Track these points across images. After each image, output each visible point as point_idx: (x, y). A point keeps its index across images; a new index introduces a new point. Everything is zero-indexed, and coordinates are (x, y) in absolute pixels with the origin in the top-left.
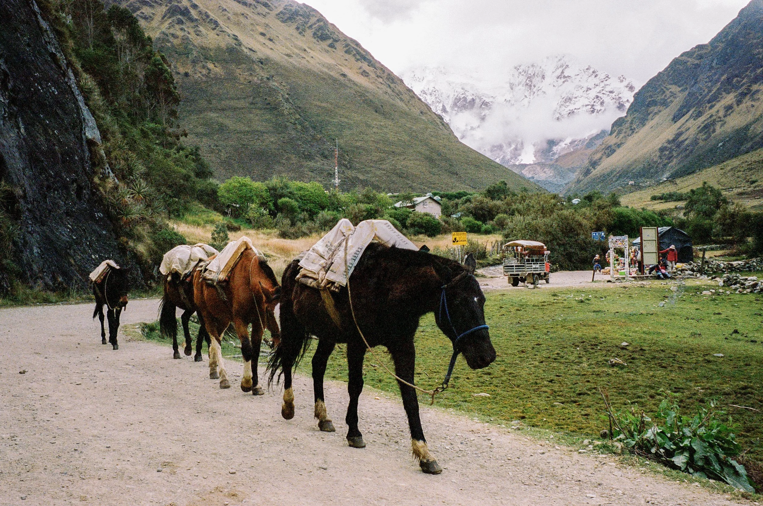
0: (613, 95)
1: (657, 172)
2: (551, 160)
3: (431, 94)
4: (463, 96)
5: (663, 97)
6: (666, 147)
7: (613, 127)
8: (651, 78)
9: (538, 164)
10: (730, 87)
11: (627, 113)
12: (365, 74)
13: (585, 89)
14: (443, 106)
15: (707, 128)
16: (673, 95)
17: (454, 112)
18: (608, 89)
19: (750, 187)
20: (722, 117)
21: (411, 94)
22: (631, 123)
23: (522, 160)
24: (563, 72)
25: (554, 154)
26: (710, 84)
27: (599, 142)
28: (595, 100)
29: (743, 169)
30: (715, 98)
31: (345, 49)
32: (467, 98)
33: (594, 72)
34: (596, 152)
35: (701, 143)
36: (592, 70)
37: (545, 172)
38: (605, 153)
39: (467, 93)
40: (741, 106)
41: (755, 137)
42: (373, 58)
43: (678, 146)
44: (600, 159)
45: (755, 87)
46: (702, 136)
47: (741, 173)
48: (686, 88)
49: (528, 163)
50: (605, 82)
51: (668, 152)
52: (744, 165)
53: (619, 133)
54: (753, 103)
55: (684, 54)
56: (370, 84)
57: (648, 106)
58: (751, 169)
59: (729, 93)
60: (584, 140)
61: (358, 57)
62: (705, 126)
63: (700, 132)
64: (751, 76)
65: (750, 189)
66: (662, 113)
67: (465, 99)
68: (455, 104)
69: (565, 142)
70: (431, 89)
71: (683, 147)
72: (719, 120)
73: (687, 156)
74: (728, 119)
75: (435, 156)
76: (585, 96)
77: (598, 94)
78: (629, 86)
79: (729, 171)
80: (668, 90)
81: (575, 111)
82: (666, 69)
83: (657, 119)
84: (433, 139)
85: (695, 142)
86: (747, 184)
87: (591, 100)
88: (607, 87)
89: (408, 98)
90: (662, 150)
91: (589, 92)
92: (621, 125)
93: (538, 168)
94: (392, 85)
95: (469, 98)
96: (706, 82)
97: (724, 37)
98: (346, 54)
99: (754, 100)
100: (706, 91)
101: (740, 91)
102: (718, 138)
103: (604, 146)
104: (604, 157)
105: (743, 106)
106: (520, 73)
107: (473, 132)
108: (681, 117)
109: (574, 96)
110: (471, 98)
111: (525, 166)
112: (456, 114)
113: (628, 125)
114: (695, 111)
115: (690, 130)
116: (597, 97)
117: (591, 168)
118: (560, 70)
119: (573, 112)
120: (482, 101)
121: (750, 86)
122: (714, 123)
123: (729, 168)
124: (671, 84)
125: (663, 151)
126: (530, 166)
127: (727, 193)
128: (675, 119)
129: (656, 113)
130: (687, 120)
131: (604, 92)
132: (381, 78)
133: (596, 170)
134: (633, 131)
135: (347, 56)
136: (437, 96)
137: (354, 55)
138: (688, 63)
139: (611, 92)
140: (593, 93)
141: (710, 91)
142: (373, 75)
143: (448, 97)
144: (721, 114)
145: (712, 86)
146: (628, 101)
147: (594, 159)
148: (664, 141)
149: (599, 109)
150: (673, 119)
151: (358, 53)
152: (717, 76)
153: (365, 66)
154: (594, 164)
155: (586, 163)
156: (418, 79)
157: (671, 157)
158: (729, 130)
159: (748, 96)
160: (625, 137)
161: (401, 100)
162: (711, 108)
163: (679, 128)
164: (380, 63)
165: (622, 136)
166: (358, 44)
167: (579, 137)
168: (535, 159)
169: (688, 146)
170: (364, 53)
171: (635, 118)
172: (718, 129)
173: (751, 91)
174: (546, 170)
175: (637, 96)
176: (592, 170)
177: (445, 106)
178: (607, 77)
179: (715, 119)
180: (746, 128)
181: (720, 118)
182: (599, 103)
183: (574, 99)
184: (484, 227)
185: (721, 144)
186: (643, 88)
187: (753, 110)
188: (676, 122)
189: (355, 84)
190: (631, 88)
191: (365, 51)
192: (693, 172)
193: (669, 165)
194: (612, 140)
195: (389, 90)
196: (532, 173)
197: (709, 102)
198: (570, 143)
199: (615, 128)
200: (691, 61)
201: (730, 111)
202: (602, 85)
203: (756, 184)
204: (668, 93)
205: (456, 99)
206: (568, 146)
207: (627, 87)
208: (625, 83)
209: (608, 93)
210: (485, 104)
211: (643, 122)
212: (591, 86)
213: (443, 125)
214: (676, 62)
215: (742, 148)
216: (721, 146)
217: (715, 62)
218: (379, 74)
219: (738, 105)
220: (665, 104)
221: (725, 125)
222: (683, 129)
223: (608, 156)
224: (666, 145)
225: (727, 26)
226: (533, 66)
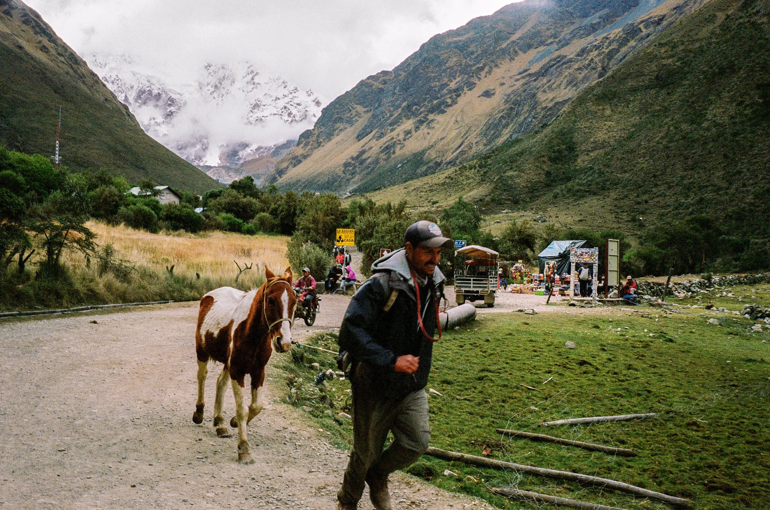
0: (300, 107)
1: (340, 186)
2: (236, 164)
3: (113, 83)
4: (148, 89)
5: (349, 115)
6: (349, 163)
7: (300, 139)
8: (339, 95)
9: (223, 167)
10: (409, 114)
11: (315, 126)
12: (44, 49)
13: (274, 98)
14: (126, 96)
15: (388, 149)
16: (358, 114)
17: (137, 104)
18: (296, 101)
19: (433, 207)
20: (402, 140)
21: (95, 78)
22: (318, 136)
23: (206, 162)
24: (253, 79)
25: (239, 159)
26: (392, 109)
27: (285, 152)
28: (283, 110)
29: (424, 190)
30: (396, 122)
31: (23, 19)
32: (153, 91)
33: (284, 82)
34: (282, 161)
35: (382, 163)
36: (282, 80)
37: (229, 176)
38: (292, 163)
39: (153, 87)
40: (419, 132)
41: (429, 162)
42: (55, 34)
43: (361, 163)
44: (287, 168)
45: (431, 117)
46: (383, 156)
47: (424, 193)
48: (371, 110)
49: (213, 165)
50: (293, 93)
51: (351, 168)
52: (425, 186)
53: (306, 145)
54: (429, 131)
55: (370, 77)
56: (50, 62)
57: (335, 122)
58: (431, 191)
59: (409, 119)
60: (270, 148)
61: (38, 30)
62: (387, 147)
63: (382, 152)
64: (428, 106)
65: (433, 209)
66: (346, 131)
67: (150, 92)
68: (139, 97)
69: (252, 148)
70: (114, 77)
71: (365, 164)
72: (399, 142)
73: (368, 174)
74: (406, 143)
75: (120, 148)
76: (274, 104)
77: (286, 105)
78: (316, 101)
79: (413, 191)
80: (354, 109)
81: (263, 118)
82: (353, 89)
83: (342, 135)
84: (119, 129)
85: (377, 161)
86: (428, 204)
87: (279, 109)
88: (295, 99)
89: (92, 82)
90: (346, 165)
91: (278, 101)
92: (308, 138)
93: (224, 172)
94: (74, 66)
95: (155, 92)
96: (389, 106)
97: (407, 67)
98: (24, 25)
99: (429, 128)
100: (388, 115)
101: (418, 118)
102: (397, 160)
103: (290, 156)
104: (291, 167)
105: (420, 132)
106: (210, 73)
107: (158, 128)
108: (365, 136)
109: (263, 103)
110: (157, 92)
111: (209, 167)
112: (140, 106)
113: (314, 138)
114: (377, 132)
115: (373, 149)
116: (285, 107)
117: (277, 176)
118: (250, 76)
119: (261, 120)
120: (169, 96)
121: (427, 115)
122: (394, 145)
123: (413, 188)
124: (357, 104)
125: (347, 167)
126: (214, 169)
127: (414, 211)
128: (359, 137)
129: (341, 130)
130: (370, 140)
131: (292, 103)
132: (63, 56)
133: (282, 179)
134: (319, 144)
135: (25, 27)
136: (120, 85)
137: (33, 27)
138: (374, 87)
139: (298, 104)
140: (281, 103)
141: (391, 116)
142: (53, 52)
143: (132, 87)
144: (401, 137)
145: (394, 111)
146: (314, 116)
147: (282, 167)
148: (348, 157)
149: (286, 119)
150: (358, 137)
151: (39, 26)
152: (398, 102)
153: (45, 41)
154: (281, 173)
155: (272, 170)
156: (99, 65)
157: (354, 173)
158: (407, 153)
159: (425, 124)
160: (312, 149)
161: (84, 83)
162: (392, 130)
163: (363, 146)
164: (61, 40)
165: (309, 147)
166: (38, 16)
167: (264, 145)
168: (219, 162)
169: (371, 164)
170: (44, 27)
171: (321, 132)
172: (398, 152)
173: (428, 119)
174: (231, 174)
175: (325, 111)
176: (278, 178)
177: (128, 96)
178: (296, 89)
179: (396, 142)
180: (423, 152)
181: (399, 141)
182: (287, 113)
183: (262, 107)
184: (246, 226)
185: (399, 165)
186: (331, 104)
187: (429, 137)
188: (359, 140)
189: (32, 58)
190: (318, 103)
191: (45, 24)
192: (379, 189)
193: (352, 180)
194: (299, 151)
195: (71, 71)
196: (216, 175)
197: (391, 125)
198: (256, 150)
199: (303, 139)
200: (377, 85)
201: (409, 135)
202: (291, 96)
203: (437, 205)
204: (354, 112)
205: (140, 91)
206: (254, 152)
207: (314, 101)
208: (312, 98)
209: (296, 105)
210: (172, 102)
211: (330, 136)
212: (280, 96)
213: (129, 115)
214: (362, 84)
215: (419, 171)
216: (400, 167)
217: (398, 88)
218: (61, 52)
219: (416, 131)
220: (350, 122)
221: (404, 148)
222: (366, 148)
223: (295, 166)
224: (350, 161)
225: (409, 57)
226: (223, 68)
